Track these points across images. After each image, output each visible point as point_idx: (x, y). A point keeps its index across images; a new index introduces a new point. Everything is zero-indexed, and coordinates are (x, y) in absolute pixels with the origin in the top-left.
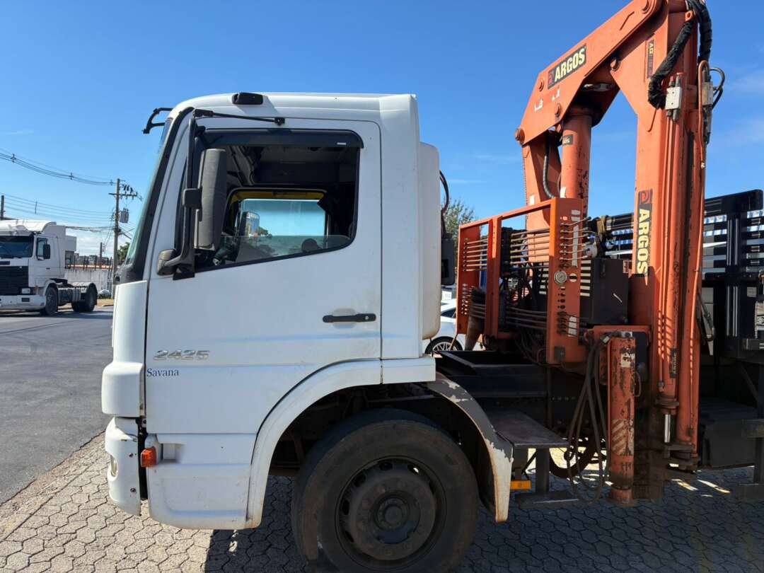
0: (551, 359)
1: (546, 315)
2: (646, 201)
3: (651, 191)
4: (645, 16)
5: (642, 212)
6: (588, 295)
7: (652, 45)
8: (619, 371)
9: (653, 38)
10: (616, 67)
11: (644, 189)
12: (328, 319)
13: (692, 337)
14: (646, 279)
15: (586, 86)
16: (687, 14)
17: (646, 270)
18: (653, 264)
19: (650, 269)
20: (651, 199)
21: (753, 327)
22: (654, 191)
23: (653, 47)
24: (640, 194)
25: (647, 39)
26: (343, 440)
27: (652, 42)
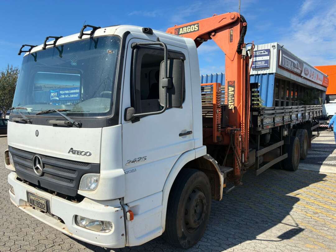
0: (216, 141)
1: (212, 125)
2: (232, 84)
3: (234, 81)
4: (232, 21)
5: (230, 88)
6: (212, 117)
7: (232, 31)
8: (238, 142)
9: (233, 29)
10: (214, 36)
11: (231, 80)
12: (181, 135)
13: (248, 128)
14: (233, 111)
15: (198, 39)
16: (244, 23)
17: (233, 108)
18: (236, 105)
19: (235, 108)
20: (234, 84)
21: (257, 124)
22: (235, 82)
23: (232, 32)
24: (228, 82)
25: (229, 29)
26: (186, 184)
27: (232, 30)
